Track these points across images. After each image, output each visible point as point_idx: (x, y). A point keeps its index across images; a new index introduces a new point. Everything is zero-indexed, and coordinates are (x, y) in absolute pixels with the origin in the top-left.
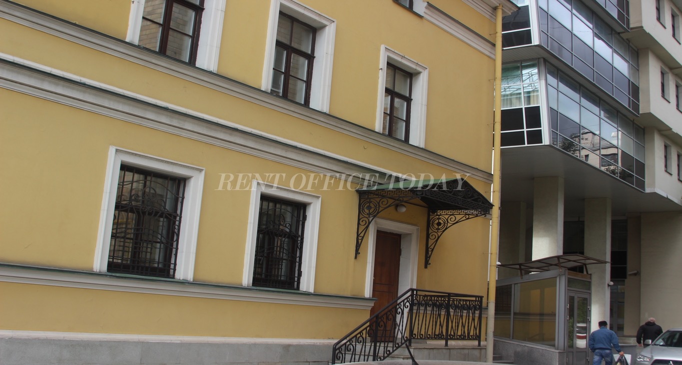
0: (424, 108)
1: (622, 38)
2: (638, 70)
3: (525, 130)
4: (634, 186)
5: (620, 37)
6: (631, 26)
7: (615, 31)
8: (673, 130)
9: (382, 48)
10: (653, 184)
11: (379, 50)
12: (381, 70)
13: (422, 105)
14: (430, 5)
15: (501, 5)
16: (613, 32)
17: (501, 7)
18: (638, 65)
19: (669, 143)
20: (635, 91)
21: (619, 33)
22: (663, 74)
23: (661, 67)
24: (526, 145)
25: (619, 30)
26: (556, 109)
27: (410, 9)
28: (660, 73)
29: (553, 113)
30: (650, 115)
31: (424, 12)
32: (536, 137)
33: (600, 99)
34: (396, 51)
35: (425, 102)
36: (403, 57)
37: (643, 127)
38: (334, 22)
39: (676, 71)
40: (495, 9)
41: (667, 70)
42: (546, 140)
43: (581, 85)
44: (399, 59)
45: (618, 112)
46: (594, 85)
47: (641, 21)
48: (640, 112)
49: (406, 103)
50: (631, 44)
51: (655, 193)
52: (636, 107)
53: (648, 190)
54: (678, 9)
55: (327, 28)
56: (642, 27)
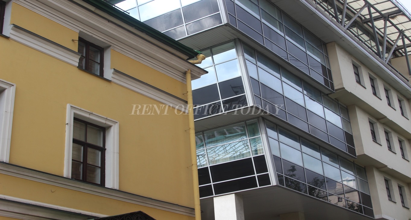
0: (117, 156)
1: (331, 98)
2: (350, 122)
3: (256, 175)
4: (364, 215)
5: (329, 97)
6: (336, 88)
7: (323, 93)
8: (388, 167)
9: (68, 106)
10: (380, 212)
11: (65, 108)
12: (67, 125)
13: (114, 153)
14: (116, 71)
15: (189, 70)
16: (322, 94)
17: (189, 72)
18: (349, 119)
19: (388, 177)
20: (349, 138)
21: (327, 95)
22: (371, 124)
23: (369, 119)
24: (259, 187)
25: (327, 92)
26: (279, 156)
27: (101, 76)
28: (368, 123)
29: (276, 159)
30: (365, 156)
31: (112, 77)
32: (265, 180)
33: (320, 146)
34: (82, 109)
35: (116, 149)
36: (91, 114)
37: (363, 167)
38: (13, 85)
39: (383, 121)
40: (185, 73)
41: (374, 120)
42: (274, 181)
43: (300, 136)
44: (87, 115)
45: (338, 155)
46: (310, 135)
47: (342, 84)
48: (357, 155)
49: (100, 153)
50: (339, 102)
51: (383, 218)
52: (352, 150)
53: (377, 217)
54: (375, 73)
55: (6, 91)
56: (344, 88)
